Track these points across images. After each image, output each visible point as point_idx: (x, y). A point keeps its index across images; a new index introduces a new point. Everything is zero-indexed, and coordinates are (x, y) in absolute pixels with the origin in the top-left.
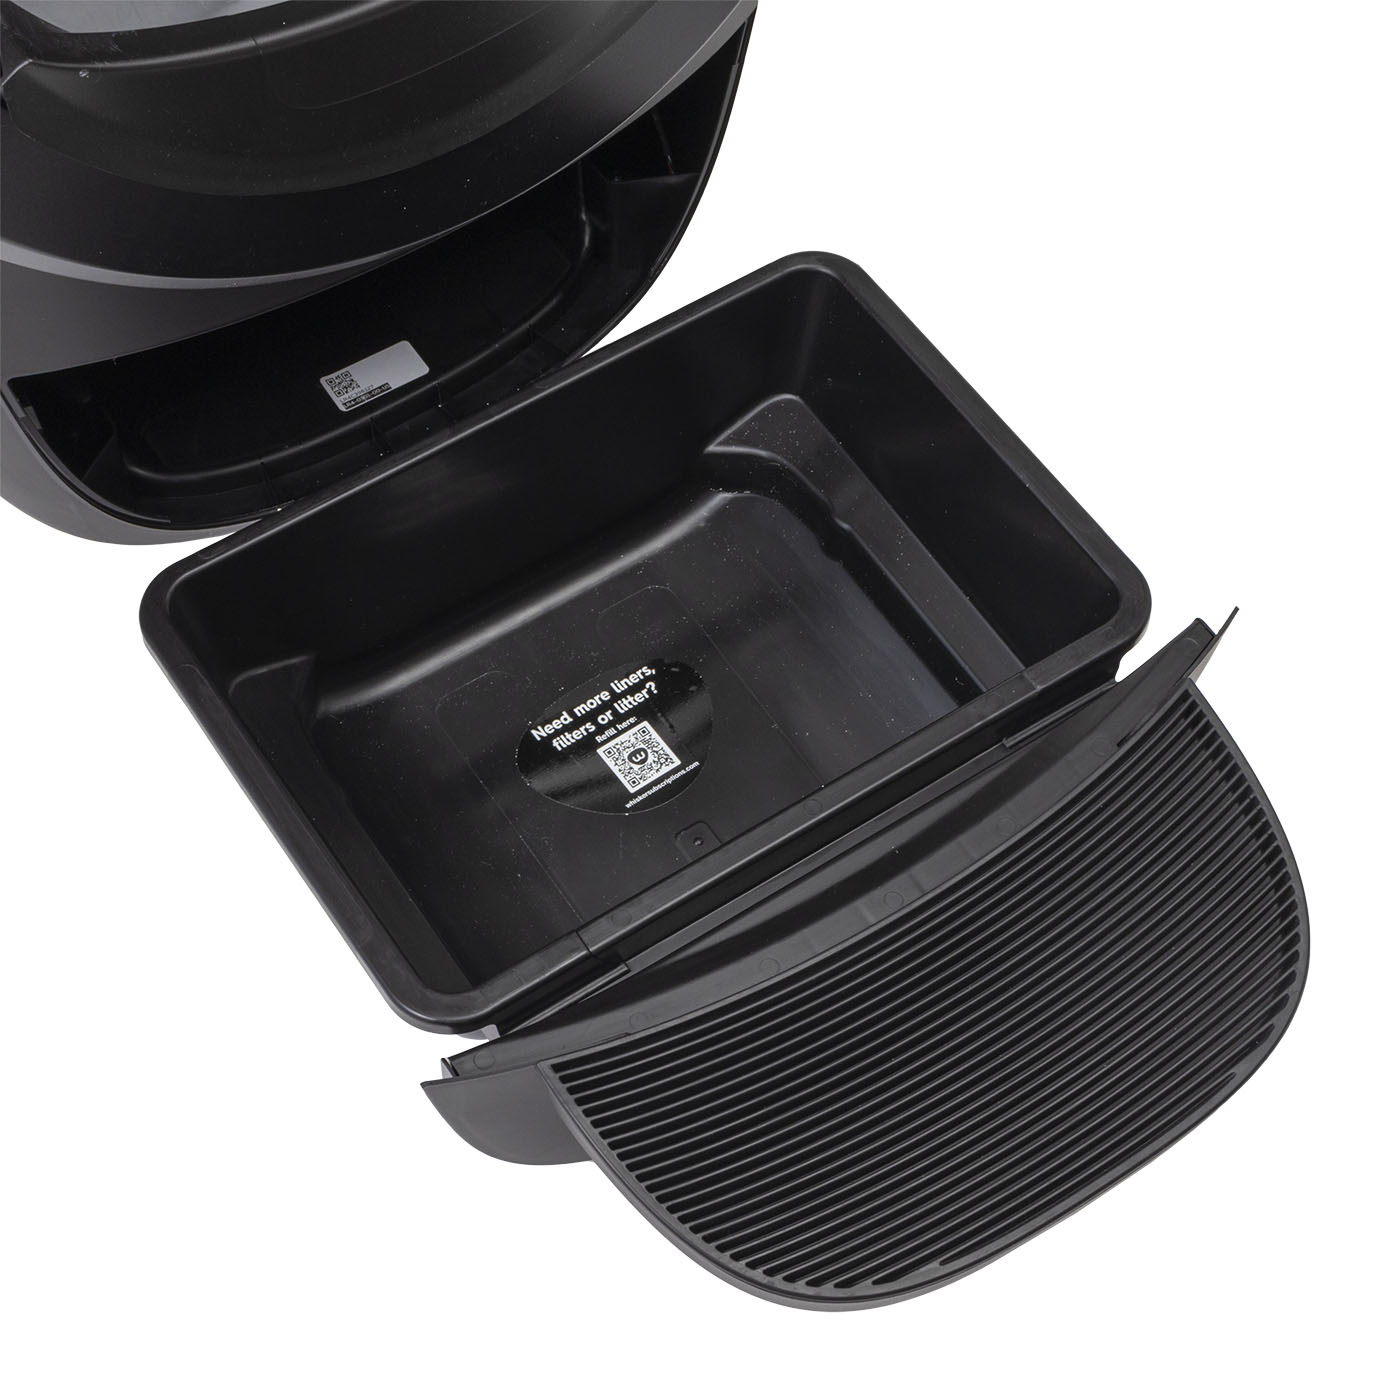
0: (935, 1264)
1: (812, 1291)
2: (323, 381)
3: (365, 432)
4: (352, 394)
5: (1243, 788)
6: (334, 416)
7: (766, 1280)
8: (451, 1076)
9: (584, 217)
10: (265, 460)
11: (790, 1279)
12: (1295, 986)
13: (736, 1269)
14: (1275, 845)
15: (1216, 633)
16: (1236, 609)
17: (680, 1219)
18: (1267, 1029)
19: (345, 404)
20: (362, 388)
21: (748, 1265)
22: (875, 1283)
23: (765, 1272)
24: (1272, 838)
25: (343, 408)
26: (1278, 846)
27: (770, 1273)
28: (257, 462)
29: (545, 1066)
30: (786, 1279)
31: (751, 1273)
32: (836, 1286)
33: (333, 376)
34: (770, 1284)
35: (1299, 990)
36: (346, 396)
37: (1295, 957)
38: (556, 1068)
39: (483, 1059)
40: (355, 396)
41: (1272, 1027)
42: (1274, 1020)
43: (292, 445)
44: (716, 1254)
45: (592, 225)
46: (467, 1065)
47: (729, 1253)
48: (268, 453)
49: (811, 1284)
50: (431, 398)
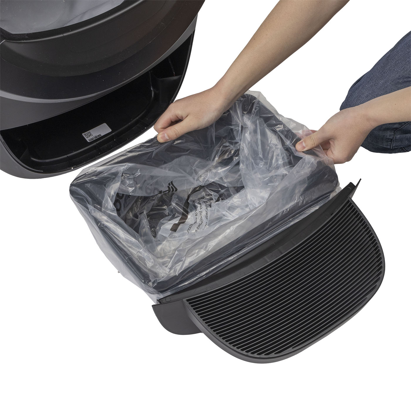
0: (291, 348)
1: (258, 356)
2: (83, 134)
3: (94, 147)
4: (91, 137)
5: (365, 224)
6: (86, 143)
7: (246, 354)
8: (159, 303)
9: (152, 89)
10: (68, 155)
11: (253, 353)
12: (381, 275)
13: (238, 351)
14: (374, 239)
15: (355, 185)
16: (361, 179)
17: (222, 338)
18: (375, 286)
19: (89, 140)
20: (94, 136)
21: (241, 350)
22: (275, 354)
23: (246, 352)
24: (373, 237)
25: (89, 141)
26: (375, 239)
27: (247, 352)
28: (66, 156)
29: (185, 300)
30: (251, 353)
31: (242, 352)
32: (265, 355)
33: (86, 133)
34: (247, 355)
35: (383, 275)
36: (89, 138)
37: (381, 267)
38: (188, 300)
39: (168, 299)
40: (92, 138)
41: (376, 286)
42: (377, 283)
43: (75, 151)
44: (232, 347)
45: (154, 91)
46: (164, 301)
47: (236, 347)
48: (69, 154)
49: (259, 354)
50: (112, 138)
